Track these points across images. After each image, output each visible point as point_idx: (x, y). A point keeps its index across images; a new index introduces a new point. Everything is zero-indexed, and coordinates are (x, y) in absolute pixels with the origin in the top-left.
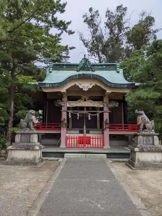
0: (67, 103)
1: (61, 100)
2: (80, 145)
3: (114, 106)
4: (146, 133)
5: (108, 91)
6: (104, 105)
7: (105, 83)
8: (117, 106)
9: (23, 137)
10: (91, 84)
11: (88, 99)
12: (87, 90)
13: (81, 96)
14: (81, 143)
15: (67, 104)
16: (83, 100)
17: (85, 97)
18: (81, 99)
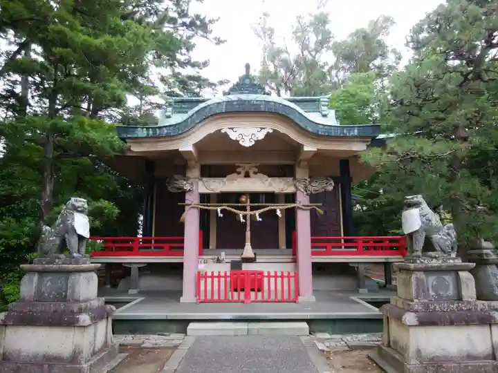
0: (200, 183)
1: (184, 175)
2: (236, 294)
3: (323, 190)
4: (434, 262)
5: (309, 147)
6: (296, 187)
8: (331, 188)
9: (47, 282)
10: (262, 129)
11: (255, 173)
12: (251, 144)
13: (236, 164)
14: (239, 289)
15: (198, 187)
16: (243, 173)
17: (247, 166)
18: (236, 172)
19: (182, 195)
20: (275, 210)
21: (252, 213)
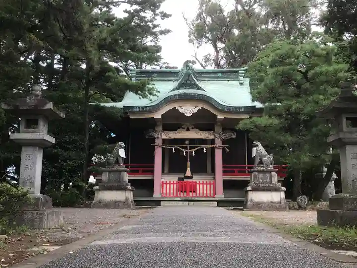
0: (163, 133)
1: (154, 129)
2: (182, 193)
3: (230, 138)
4: (262, 168)
5: (220, 117)
6: (215, 136)
7: (215, 105)
8: (234, 137)
9: (112, 175)
10: (196, 107)
11: (193, 128)
12: (190, 115)
13: (182, 124)
14: (184, 191)
15: (162, 136)
16: (186, 129)
17: (188, 124)
18: (182, 128)
19: (153, 140)
20: (203, 149)
21: (190, 151)
